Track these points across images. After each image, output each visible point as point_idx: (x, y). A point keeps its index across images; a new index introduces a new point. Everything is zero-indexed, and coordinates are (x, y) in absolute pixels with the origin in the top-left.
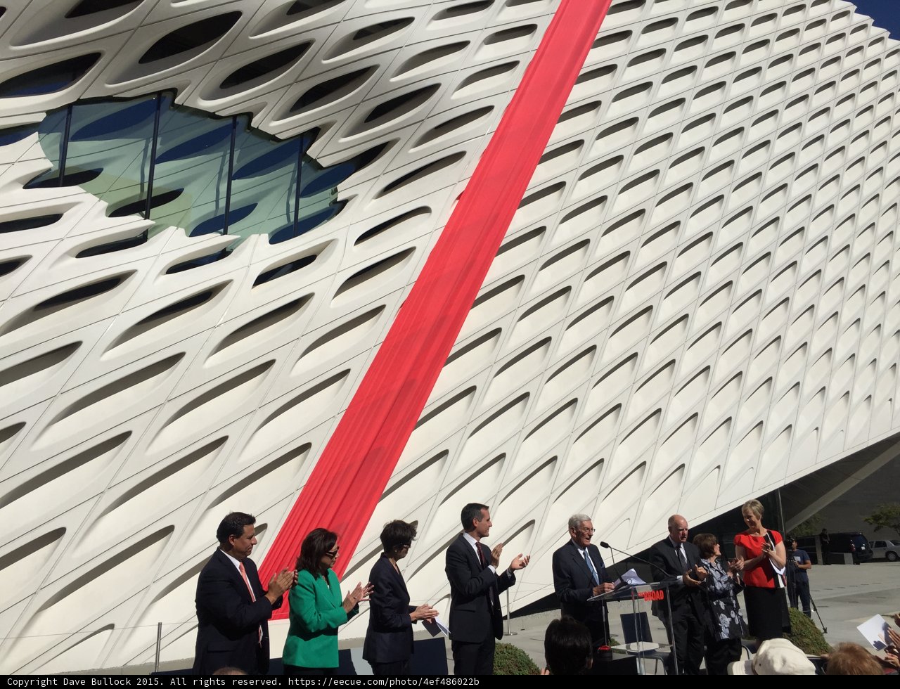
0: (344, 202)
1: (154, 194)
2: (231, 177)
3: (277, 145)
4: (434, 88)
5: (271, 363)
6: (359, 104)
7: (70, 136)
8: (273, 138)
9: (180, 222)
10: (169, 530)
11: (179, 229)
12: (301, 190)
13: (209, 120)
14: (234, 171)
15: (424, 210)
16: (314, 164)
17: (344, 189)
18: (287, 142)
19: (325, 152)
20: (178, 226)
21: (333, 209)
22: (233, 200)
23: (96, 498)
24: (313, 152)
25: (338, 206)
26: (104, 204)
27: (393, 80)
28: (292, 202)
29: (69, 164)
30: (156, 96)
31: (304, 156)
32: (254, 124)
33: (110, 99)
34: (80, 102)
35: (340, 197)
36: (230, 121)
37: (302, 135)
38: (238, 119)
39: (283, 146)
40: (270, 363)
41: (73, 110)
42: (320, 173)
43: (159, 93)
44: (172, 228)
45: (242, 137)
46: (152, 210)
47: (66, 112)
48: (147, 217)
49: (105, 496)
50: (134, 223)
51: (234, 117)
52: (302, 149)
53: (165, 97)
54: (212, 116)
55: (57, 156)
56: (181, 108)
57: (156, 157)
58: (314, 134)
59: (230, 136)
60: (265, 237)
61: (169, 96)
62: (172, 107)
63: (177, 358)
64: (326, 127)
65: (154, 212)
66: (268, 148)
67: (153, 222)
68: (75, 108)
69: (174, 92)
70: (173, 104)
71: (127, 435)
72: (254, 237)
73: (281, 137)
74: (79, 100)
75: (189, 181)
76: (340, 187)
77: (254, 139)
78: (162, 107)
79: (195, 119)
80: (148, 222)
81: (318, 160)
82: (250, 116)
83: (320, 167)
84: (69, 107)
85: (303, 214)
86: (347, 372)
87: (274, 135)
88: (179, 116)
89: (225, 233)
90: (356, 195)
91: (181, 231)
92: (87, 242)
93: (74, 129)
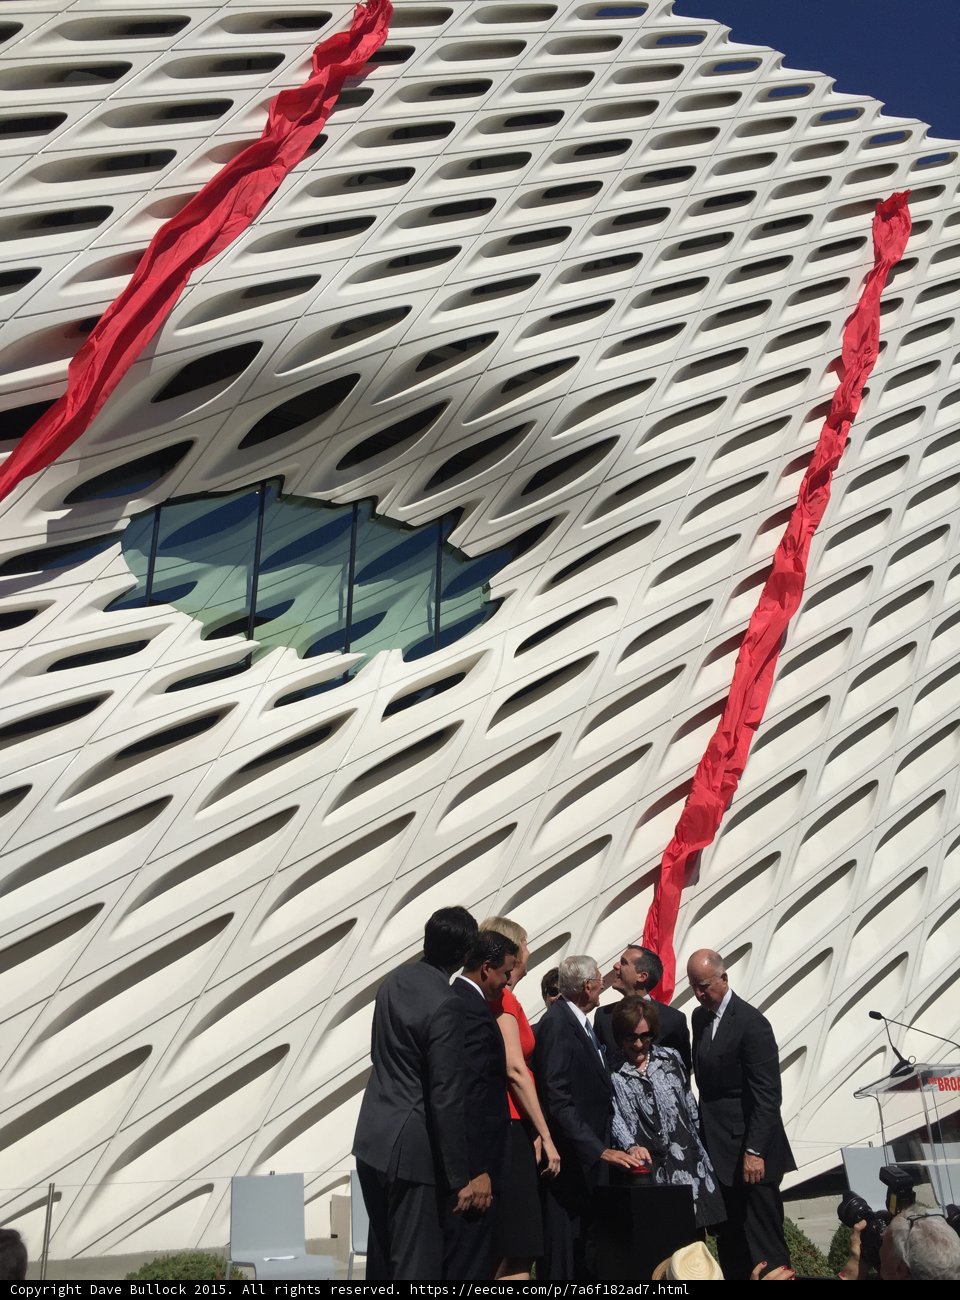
0: (499, 602)
1: (258, 609)
2: (353, 580)
3: (410, 534)
4: (610, 442)
5: (409, 817)
6: (512, 473)
7: (159, 544)
8: (404, 526)
9: (290, 642)
10: (282, 1051)
11: (290, 649)
12: (443, 589)
13: (324, 510)
14: (357, 572)
15: (607, 602)
16: (458, 554)
17: (499, 584)
18: (423, 529)
19: (472, 538)
20: (288, 646)
21: (485, 612)
22: (355, 608)
23: (191, 1004)
24: (455, 538)
25: (492, 606)
26: (199, 624)
27: (554, 438)
28: (433, 605)
29: (157, 578)
30: (259, 487)
31: (443, 545)
32: (379, 510)
33: (205, 495)
34: (170, 502)
35: (494, 595)
36: (350, 510)
37: (440, 519)
38: (360, 507)
39: (418, 535)
40: (407, 819)
41: (162, 513)
42: (466, 565)
43: (263, 483)
44: (281, 649)
45: (365, 530)
46: (256, 630)
47: (153, 516)
48: (250, 637)
49: (200, 1002)
50: (235, 645)
51: (355, 503)
52: (441, 536)
53: (270, 487)
54: (328, 505)
55: (145, 570)
56: (291, 499)
57: (261, 562)
58: (456, 516)
59: (350, 527)
60: (398, 653)
61: (274, 486)
62: (278, 499)
63: (289, 813)
64: (472, 505)
65: (258, 631)
66: (401, 537)
67: (258, 643)
68: (165, 511)
69: (280, 479)
70: (280, 494)
71: (226, 919)
72: (383, 655)
73: (413, 523)
74: (168, 499)
75: (301, 589)
76: (493, 581)
77: (380, 529)
78: (266, 499)
79: (306, 511)
80: (252, 644)
81: (462, 549)
82: (374, 500)
83: (466, 558)
84: (157, 509)
85: (446, 620)
86: (511, 828)
87: (405, 522)
88: (287, 508)
89: (347, 651)
90: (515, 590)
91: (292, 651)
92: (176, 672)
93: (162, 536)
